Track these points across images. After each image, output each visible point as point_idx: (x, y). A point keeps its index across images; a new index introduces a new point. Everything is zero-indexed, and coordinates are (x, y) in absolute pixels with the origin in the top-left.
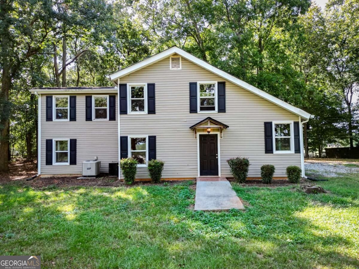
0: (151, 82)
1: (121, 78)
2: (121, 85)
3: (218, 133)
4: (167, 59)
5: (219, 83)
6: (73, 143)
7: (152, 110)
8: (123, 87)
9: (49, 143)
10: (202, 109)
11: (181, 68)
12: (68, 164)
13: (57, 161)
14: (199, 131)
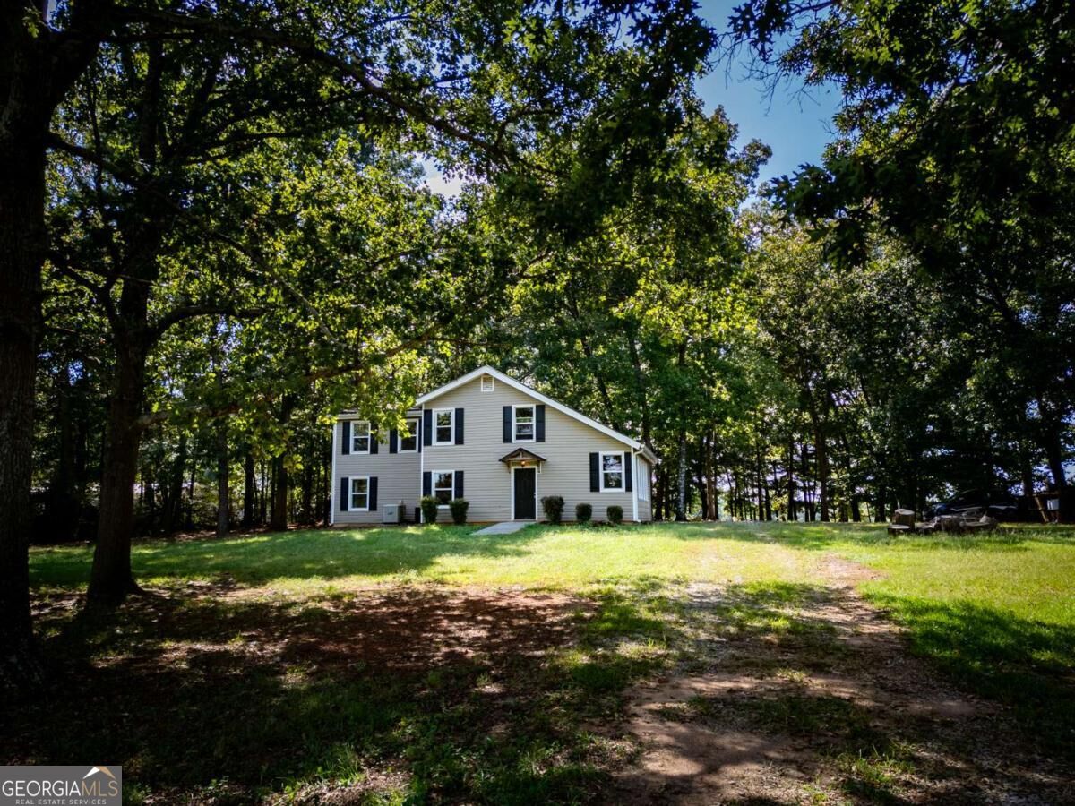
0: (459, 407)
1: (426, 403)
2: (425, 411)
3: (536, 467)
4: (477, 380)
5: (537, 407)
6: (374, 481)
7: (460, 441)
8: (428, 413)
9: (344, 482)
10: (518, 437)
11: (493, 390)
12: (367, 509)
13: (354, 506)
14: (514, 464)
